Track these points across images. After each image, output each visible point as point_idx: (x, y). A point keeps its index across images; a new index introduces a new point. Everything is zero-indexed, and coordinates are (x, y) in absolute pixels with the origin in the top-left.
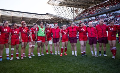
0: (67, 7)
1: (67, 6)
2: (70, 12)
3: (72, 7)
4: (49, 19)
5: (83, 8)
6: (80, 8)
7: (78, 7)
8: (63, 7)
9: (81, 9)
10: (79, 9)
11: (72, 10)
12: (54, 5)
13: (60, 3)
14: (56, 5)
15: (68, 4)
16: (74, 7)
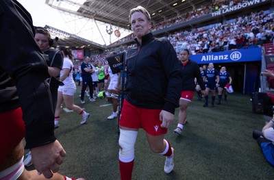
1: (96, 19)
3: (109, 23)
5: (130, 29)
6: (125, 27)
7: (121, 26)
8: (88, 19)
10: (122, 29)
11: (109, 28)
12: (64, 11)
13: (80, 11)
14: (70, 12)
15: (97, 16)
16: (113, 24)
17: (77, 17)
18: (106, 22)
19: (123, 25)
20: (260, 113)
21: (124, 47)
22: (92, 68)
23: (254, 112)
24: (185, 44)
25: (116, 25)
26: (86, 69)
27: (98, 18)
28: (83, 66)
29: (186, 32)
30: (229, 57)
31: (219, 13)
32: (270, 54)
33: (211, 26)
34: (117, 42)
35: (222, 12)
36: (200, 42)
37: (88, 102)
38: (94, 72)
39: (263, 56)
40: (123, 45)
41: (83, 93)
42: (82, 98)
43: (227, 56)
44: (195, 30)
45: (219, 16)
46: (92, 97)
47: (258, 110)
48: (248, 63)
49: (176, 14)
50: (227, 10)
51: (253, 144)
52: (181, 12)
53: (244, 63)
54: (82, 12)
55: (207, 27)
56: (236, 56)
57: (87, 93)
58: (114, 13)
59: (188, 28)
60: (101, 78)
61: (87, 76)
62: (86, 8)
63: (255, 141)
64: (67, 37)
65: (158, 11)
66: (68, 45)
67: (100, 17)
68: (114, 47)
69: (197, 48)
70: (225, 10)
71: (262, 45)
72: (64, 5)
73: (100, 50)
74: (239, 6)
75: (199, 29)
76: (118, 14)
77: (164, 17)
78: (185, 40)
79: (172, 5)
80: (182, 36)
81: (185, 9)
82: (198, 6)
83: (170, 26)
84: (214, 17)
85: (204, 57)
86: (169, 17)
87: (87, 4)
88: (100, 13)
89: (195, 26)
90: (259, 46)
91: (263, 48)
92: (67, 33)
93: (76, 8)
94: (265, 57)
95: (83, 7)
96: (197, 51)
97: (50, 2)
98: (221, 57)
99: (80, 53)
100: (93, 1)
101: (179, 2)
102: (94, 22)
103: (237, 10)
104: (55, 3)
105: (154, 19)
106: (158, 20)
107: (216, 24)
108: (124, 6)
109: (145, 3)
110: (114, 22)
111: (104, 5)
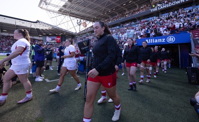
2: (76, 24)
3: (79, 18)
4: (42, 30)
5: (94, 21)
6: (90, 21)
7: (87, 20)
9: (91, 23)
10: (88, 22)
11: (79, 21)
12: (50, 11)
13: (60, 11)
14: (54, 12)
15: (71, 13)
16: (82, 19)
17: (58, 15)
18: (77, 18)
19: (89, 19)
20: (195, 84)
21: (89, 34)
23: (190, 82)
24: (132, 31)
25: (84, 19)
27: (72, 15)
28: (61, 48)
29: (133, 23)
30: (166, 40)
31: (156, 9)
32: (197, 38)
33: (151, 18)
34: (84, 30)
35: (158, 9)
36: (144, 30)
39: (191, 39)
40: (89, 32)
42: (59, 71)
43: (164, 39)
44: (139, 21)
45: (156, 11)
47: (192, 81)
48: (180, 44)
49: (125, 11)
50: (162, 7)
51: (191, 110)
52: (129, 9)
53: (178, 44)
54: (62, 12)
55: (148, 19)
56: (171, 40)
58: (83, 11)
59: (134, 20)
62: (64, 9)
63: (192, 107)
64: (50, 28)
65: (112, 10)
66: (51, 33)
67: (73, 14)
68: (82, 34)
69: (142, 34)
70: (160, 8)
71: (190, 31)
72: (50, 7)
73: (72, 36)
74: (170, 4)
75: (142, 21)
76: (85, 12)
77: (117, 13)
78: (133, 28)
79: (122, 5)
80: (131, 25)
81: (131, 7)
82: (140, 5)
83: (122, 19)
85: (147, 40)
86: (120, 13)
87: (64, 6)
88: (73, 12)
89: (139, 18)
90: (188, 32)
91: (191, 33)
92: (50, 25)
93: (57, 9)
94: (194, 41)
95: (62, 8)
96: (142, 36)
97: (41, 6)
98: (160, 40)
99: (59, 39)
100: (69, 4)
101: (127, 3)
102: (69, 18)
103: (169, 7)
104: (45, 6)
105: (110, 15)
106: (112, 15)
107: (155, 17)
108: (90, 7)
109: (103, 5)
110: (82, 17)
111: (76, 6)
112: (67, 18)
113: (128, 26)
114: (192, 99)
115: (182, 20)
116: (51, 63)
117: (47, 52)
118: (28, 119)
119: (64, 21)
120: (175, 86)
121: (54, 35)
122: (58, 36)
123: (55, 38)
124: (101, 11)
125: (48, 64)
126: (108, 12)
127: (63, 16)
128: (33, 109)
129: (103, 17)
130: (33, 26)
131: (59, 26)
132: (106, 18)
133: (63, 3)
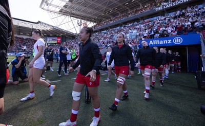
0: (72, 17)
2: (76, 24)
3: (79, 18)
4: (43, 30)
5: (95, 22)
6: (91, 21)
7: (88, 20)
8: (66, 16)
9: (92, 23)
10: (89, 22)
11: (79, 22)
12: (51, 11)
13: (61, 11)
14: (54, 12)
15: (72, 14)
16: (82, 19)
17: (59, 15)
18: (78, 18)
19: (89, 19)
22: (67, 50)
24: (135, 31)
25: (84, 20)
26: (63, 51)
27: (72, 15)
28: (61, 49)
29: (136, 23)
30: (172, 41)
31: (161, 8)
33: (155, 18)
35: (163, 7)
36: (147, 30)
37: (63, 75)
38: (68, 53)
39: (202, 41)
41: (60, 69)
42: (59, 72)
43: (170, 40)
44: (142, 21)
45: (161, 10)
46: (66, 72)
47: (203, 87)
48: (189, 46)
49: (127, 10)
50: (168, 6)
52: (132, 9)
53: (186, 46)
54: (63, 12)
55: (152, 19)
56: (178, 41)
57: (63, 68)
58: (84, 11)
59: (137, 20)
60: (73, 57)
61: (63, 56)
62: (65, 9)
64: (51, 28)
65: (114, 9)
66: (52, 33)
67: (74, 14)
69: (145, 35)
70: (166, 6)
71: (199, 32)
72: (51, 8)
73: (72, 37)
74: (177, 3)
75: (146, 21)
76: (86, 12)
77: (119, 13)
78: (135, 29)
79: (124, 5)
80: (133, 26)
81: (134, 7)
82: (144, 4)
83: (124, 19)
84: (157, 11)
85: (151, 41)
86: (122, 12)
87: (65, 6)
88: (74, 12)
89: (143, 18)
90: (198, 33)
91: (201, 34)
92: (51, 26)
93: (58, 10)
94: (204, 41)
95: (63, 8)
96: (145, 37)
97: (43, 7)
98: (165, 42)
99: (59, 39)
100: (70, 4)
101: (130, 2)
102: (70, 18)
103: (176, 6)
104: (46, 7)
105: (111, 14)
106: (114, 15)
107: (160, 17)
108: (90, 7)
109: (104, 4)
110: (83, 18)
111: (77, 6)
112: (68, 18)
113: (131, 26)
114: (203, 106)
115: (190, 20)
116: (52, 64)
117: (48, 53)
118: (30, 119)
119: (65, 21)
120: (182, 91)
121: (55, 36)
122: (58, 37)
123: (56, 38)
124: (102, 11)
125: (49, 65)
126: (109, 12)
127: (63, 17)
128: (35, 110)
129: (104, 17)
130: (35, 27)
131: (60, 27)
132: (107, 18)
133: (64, 4)
